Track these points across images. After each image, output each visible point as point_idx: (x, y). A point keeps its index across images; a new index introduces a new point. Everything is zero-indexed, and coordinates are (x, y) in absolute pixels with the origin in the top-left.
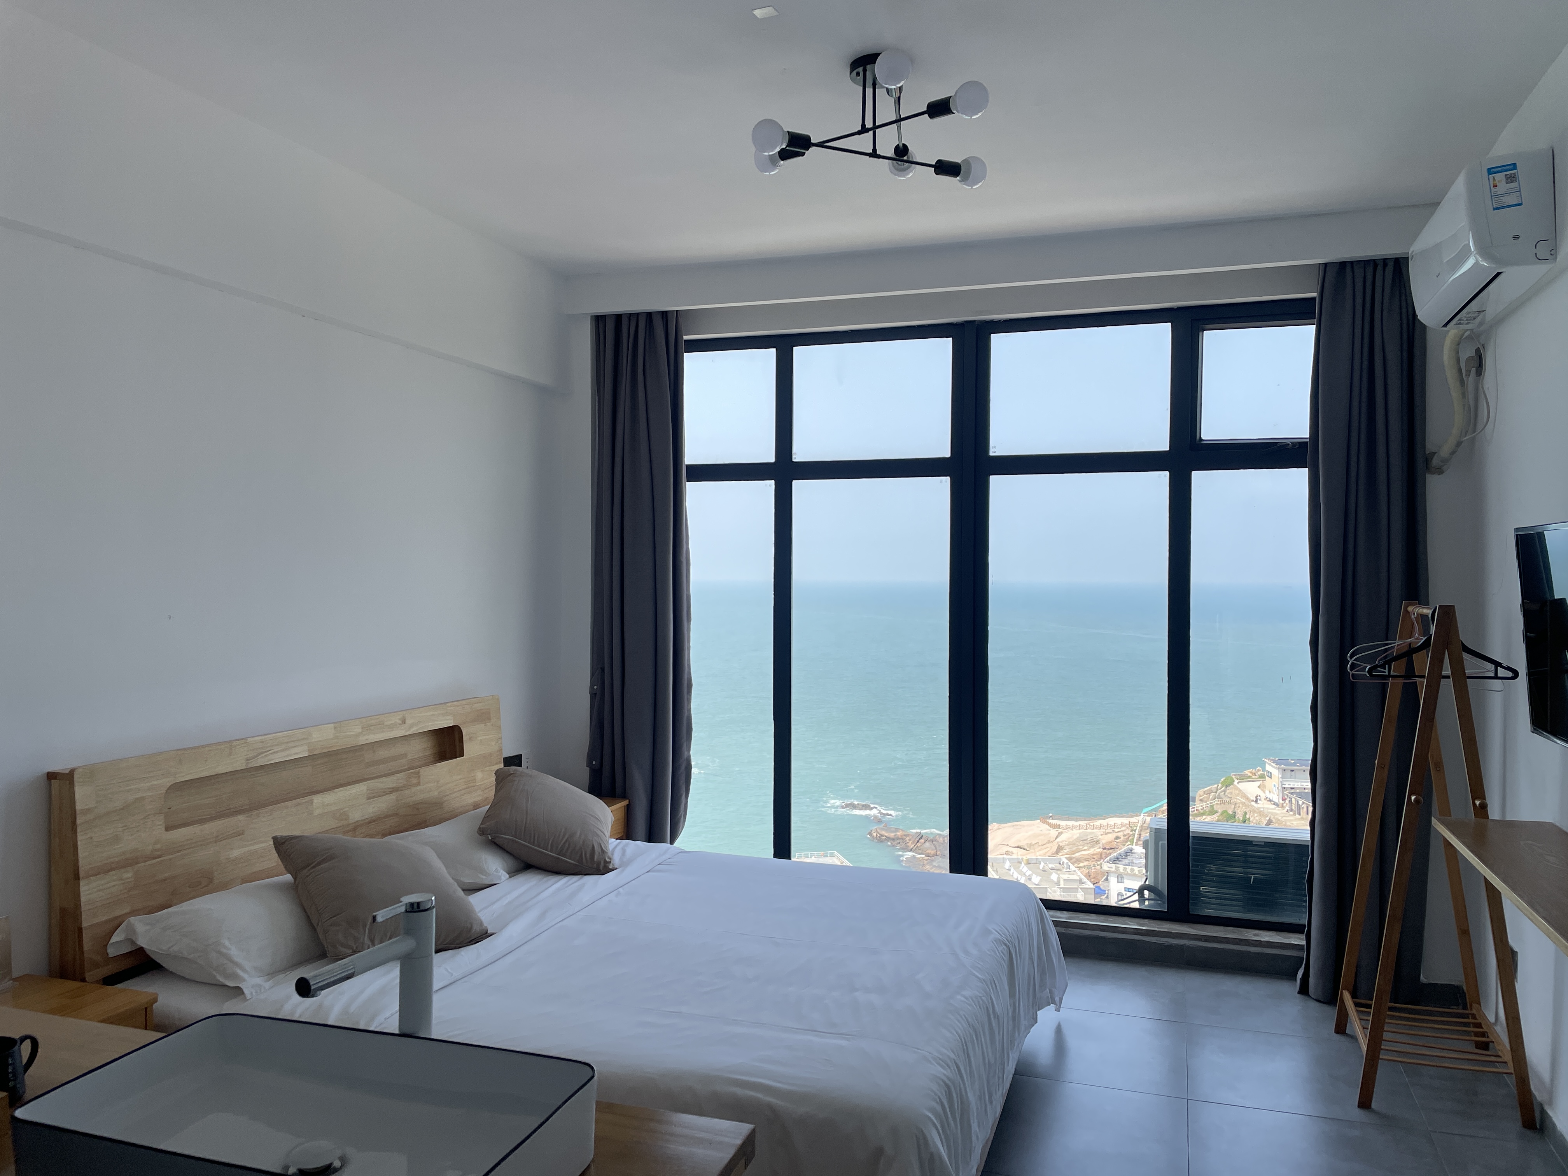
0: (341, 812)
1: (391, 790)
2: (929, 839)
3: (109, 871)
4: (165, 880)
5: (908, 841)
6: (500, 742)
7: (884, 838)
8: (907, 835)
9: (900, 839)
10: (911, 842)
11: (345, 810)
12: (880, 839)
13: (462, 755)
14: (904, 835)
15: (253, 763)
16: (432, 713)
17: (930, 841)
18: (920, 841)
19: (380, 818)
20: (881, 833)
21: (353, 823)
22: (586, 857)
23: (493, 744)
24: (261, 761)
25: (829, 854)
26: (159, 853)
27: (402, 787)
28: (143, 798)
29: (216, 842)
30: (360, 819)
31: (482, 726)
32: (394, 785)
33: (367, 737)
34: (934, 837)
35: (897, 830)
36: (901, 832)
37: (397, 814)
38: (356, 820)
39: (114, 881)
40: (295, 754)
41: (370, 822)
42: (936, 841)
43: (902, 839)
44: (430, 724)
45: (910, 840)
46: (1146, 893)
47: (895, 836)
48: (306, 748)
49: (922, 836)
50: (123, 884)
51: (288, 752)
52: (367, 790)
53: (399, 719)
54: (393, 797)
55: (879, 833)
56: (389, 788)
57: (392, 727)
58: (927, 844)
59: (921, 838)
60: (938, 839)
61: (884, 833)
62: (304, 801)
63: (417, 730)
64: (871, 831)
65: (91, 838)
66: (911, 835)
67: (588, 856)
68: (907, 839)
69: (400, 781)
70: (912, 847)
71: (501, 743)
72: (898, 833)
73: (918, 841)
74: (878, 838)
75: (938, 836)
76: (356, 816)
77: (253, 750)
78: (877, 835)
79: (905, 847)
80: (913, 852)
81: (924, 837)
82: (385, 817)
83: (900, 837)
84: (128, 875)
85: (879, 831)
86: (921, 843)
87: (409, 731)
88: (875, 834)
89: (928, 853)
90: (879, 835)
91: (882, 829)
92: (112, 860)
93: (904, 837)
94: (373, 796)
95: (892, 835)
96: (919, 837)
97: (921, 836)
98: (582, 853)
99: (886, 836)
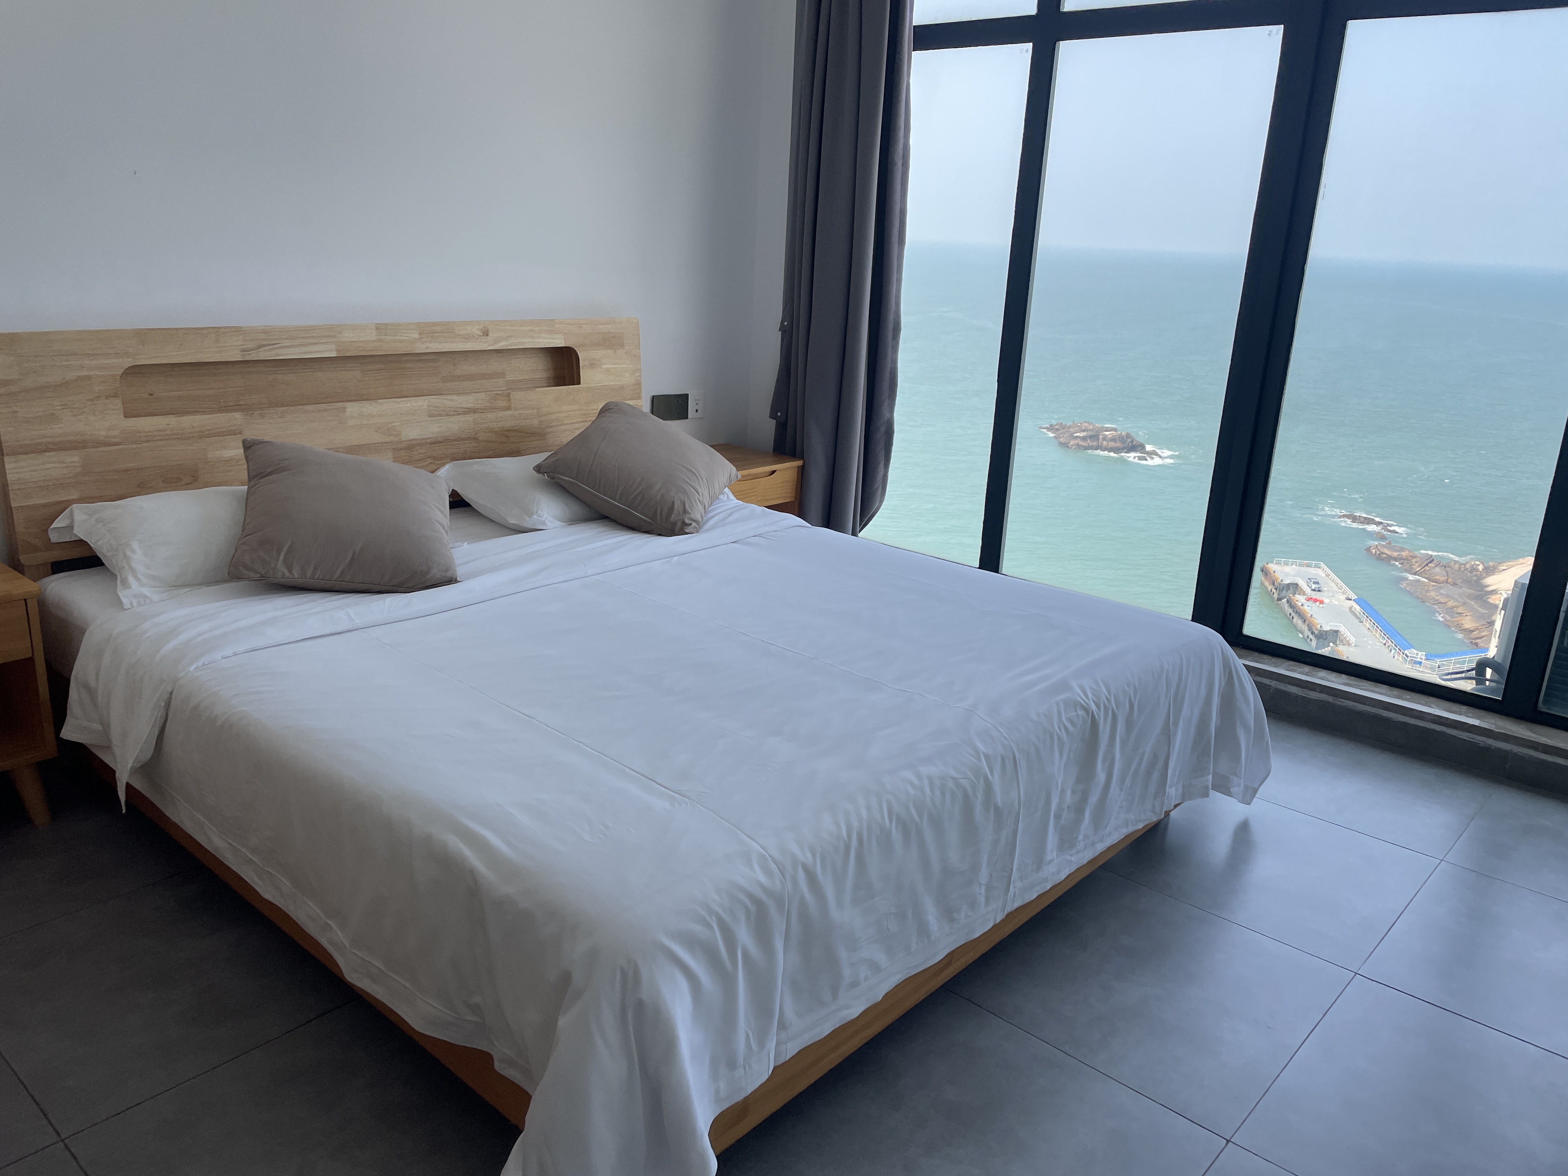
0: (390, 426)
1: (467, 410)
2: (1441, 564)
3: (45, 451)
4: (127, 470)
5: (1414, 563)
6: (637, 374)
7: (1385, 556)
8: (1415, 557)
9: (1404, 559)
10: (1417, 564)
11: (394, 424)
12: (1380, 558)
13: (579, 383)
14: (1411, 556)
15: (253, 355)
16: (530, 328)
17: (1442, 566)
18: (1429, 565)
19: (448, 439)
20: (1382, 550)
21: (406, 441)
22: (661, 514)
23: (627, 375)
24: (264, 355)
25: (1313, 564)
26: (117, 440)
27: (482, 409)
28: (89, 378)
29: (200, 437)
30: (417, 437)
31: (610, 352)
32: (470, 405)
33: (429, 345)
34: (1447, 563)
35: (1402, 549)
36: (1407, 552)
37: (475, 439)
38: (411, 437)
39: (53, 462)
40: (315, 352)
41: (434, 443)
42: (1449, 567)
43: (1407, 559)
44: (527, 340)
45: (1416, 562)
46: (1489, 672)
47: (1399, 555)
48: (334, 347)
49: (1433, 560)
50: (67, 467)
51: (304, 349)
52: (429, 406)
53: (478, 329)
54: (470, 418)
55: (1379, 550)
56: (462, 408)
57: (468, 338)
58: (1438, 570)
59: (1430, 562)
60: (1453, 565)
61: (1386, 551)
62: (331, 407)
63: (506, 346)
64: (1370, 547)
65: (16, 412)
66: (1419, 557)
67: (664, 514)
68: (1414, 560)
69: (479, 402)
70: (1418, 569)
71: (640, 376)
72: (1403, 553)
73: (1427, 565)
74: (1377, 555)
75: (1453, 563)
76: (412, 433)
77: (253, 340)
78: (1376, 552)
79: (1409, 569)
80: (1418, 575)
81: (1435, 561)
82: (456, 440)
83: (1404, 557)
84: (74, 458)
85: (1379, 547)
86: (1429, 567)
87: (493, 345)
88: (1374, 551)
89: (1437, 579)
90: (1378, 552)
91: (1384, 546)
92: (48, 440)
93: (1410, 558)
94: (434, 414)
95: (1395, 554)
96: (1429, 560)
97: (1431, 559)
98: (656, 510)
99: (1387, 555)
